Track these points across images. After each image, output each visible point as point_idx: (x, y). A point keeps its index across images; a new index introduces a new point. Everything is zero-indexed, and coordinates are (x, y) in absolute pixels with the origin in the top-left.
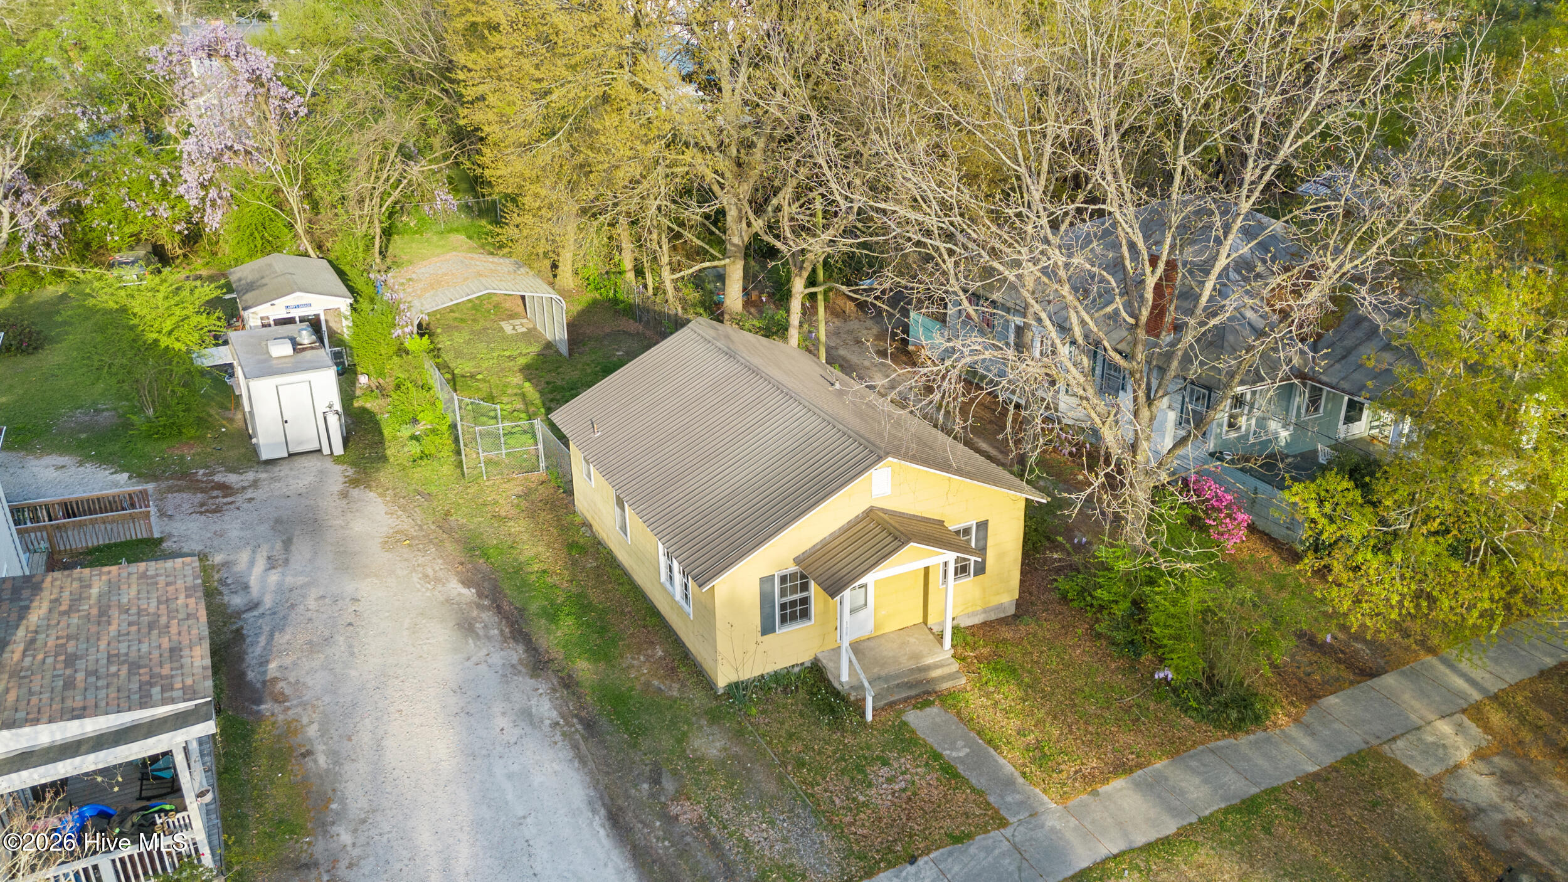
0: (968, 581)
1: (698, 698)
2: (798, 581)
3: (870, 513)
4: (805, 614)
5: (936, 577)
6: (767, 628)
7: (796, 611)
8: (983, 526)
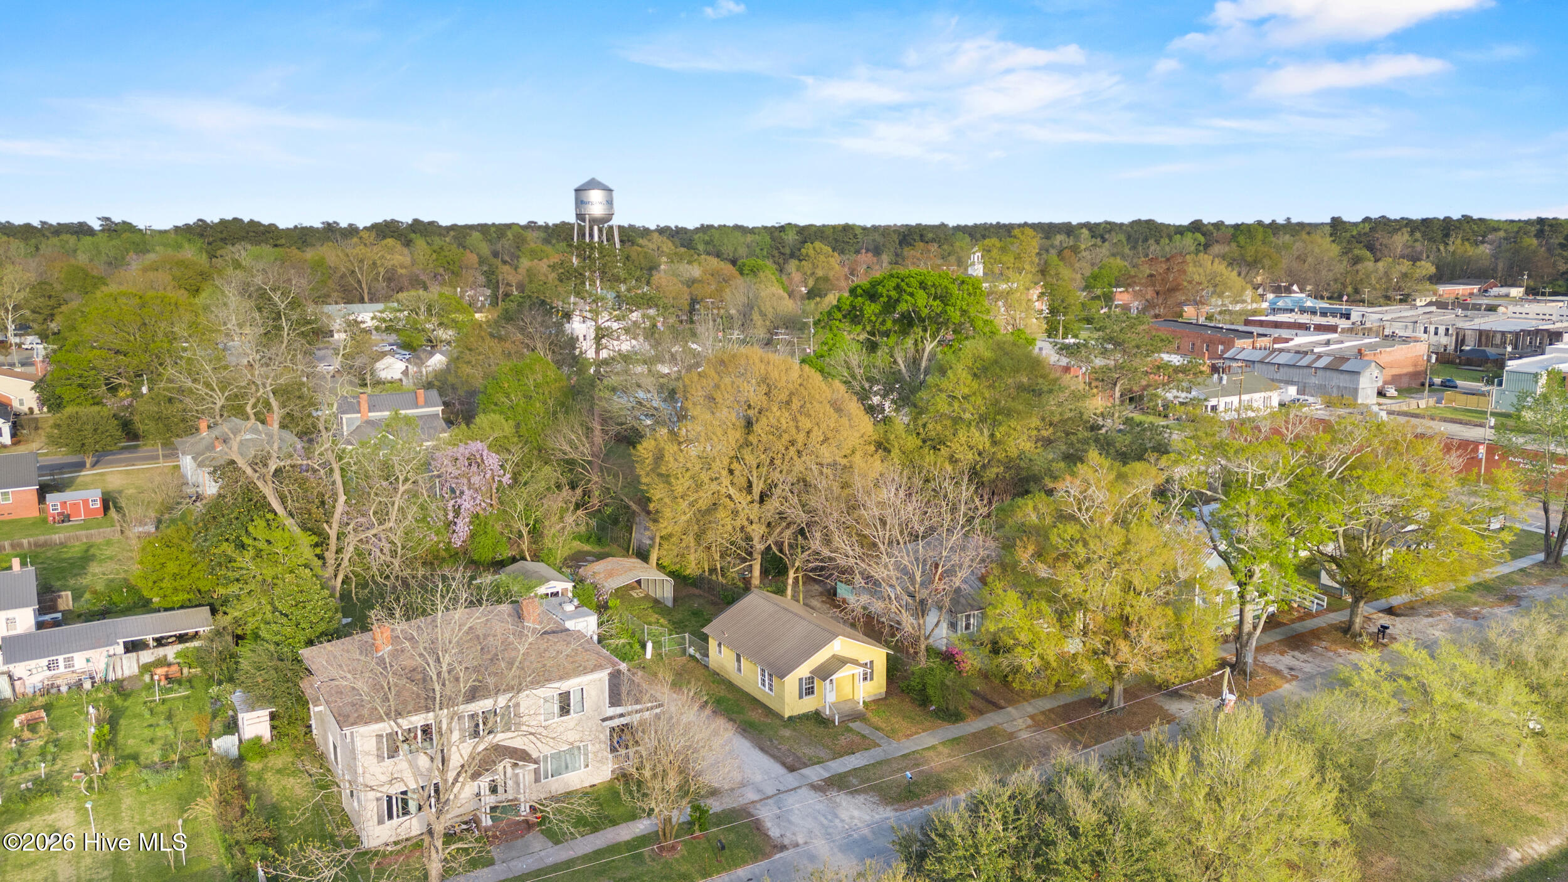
0: (868, 682)
1: (778, 722)
2: (811, 680)
3: (834, 656)
4: (813, 693)
5: (857, 678)
6: (801, 697)
7: (810, 691)
8: (872, 662)
